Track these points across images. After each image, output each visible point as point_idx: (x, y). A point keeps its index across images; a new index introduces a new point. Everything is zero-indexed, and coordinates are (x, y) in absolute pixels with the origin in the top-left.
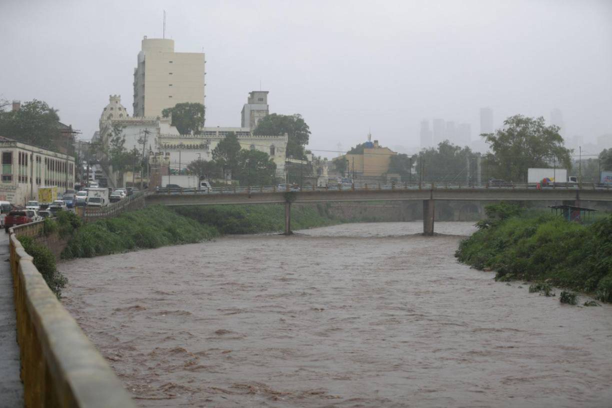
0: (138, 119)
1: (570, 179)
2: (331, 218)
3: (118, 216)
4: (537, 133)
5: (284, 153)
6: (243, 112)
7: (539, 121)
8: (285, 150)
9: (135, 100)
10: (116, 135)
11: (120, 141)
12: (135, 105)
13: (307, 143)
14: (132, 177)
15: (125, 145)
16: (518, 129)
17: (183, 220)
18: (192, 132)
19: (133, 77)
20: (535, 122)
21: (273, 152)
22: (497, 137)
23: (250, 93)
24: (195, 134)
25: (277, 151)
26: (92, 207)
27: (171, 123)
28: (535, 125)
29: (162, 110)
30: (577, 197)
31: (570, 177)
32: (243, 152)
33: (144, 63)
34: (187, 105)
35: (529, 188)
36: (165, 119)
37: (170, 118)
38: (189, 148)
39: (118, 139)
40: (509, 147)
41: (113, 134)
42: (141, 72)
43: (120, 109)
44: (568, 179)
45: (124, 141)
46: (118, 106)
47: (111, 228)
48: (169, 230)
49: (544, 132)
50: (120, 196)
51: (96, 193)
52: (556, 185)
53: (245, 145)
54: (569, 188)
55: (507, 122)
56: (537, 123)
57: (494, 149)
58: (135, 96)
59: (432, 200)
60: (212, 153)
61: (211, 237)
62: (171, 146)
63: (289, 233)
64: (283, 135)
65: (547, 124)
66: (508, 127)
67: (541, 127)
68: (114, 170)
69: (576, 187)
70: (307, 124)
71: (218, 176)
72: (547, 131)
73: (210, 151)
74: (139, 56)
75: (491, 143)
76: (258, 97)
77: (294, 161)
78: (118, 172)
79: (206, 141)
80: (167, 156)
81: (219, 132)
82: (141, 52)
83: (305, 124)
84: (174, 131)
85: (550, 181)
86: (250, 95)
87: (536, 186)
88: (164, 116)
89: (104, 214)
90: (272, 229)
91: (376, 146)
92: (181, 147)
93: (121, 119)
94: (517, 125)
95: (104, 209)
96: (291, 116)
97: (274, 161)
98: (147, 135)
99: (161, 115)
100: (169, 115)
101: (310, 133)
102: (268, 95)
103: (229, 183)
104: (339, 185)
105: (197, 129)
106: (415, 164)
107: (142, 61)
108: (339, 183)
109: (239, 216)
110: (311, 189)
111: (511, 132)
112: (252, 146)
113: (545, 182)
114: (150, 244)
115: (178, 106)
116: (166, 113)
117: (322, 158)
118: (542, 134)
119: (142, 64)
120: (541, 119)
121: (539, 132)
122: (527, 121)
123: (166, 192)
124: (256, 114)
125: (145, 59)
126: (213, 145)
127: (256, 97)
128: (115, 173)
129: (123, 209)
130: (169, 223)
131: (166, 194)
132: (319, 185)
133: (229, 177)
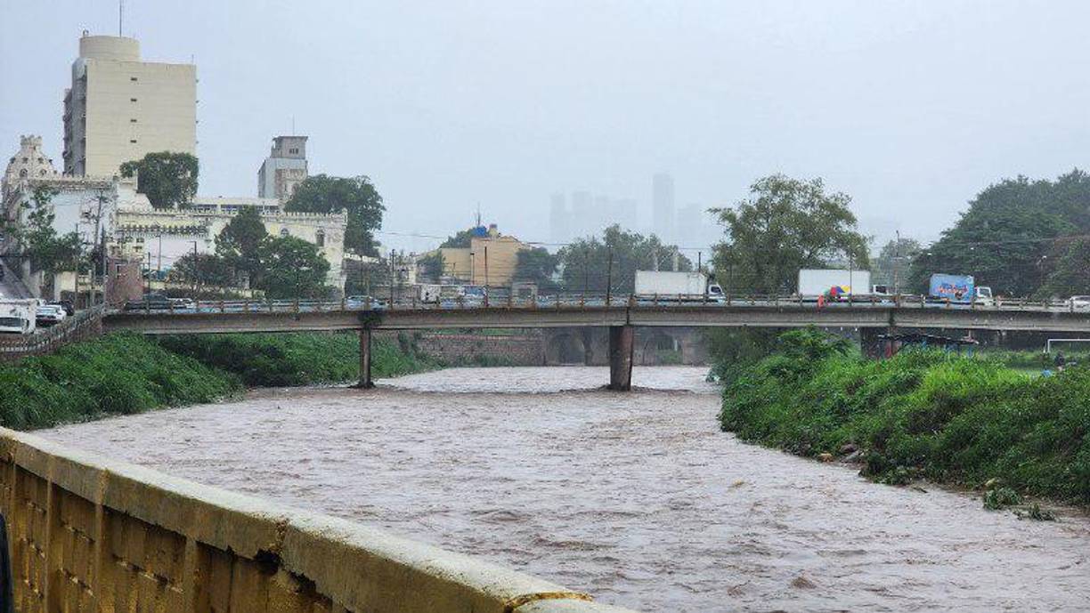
0: (78, 178)
1: (875, 289)
2: (422, 357)
3: (57, 352)
4: (809, 208)
5: (341, 244)
6: (262, 172)
7: (813, 185)
8: (342, 239)
9: (66, 147)
10: (39, 206)
11: (45, 216)
12: (67, 156)
13: (379, 227)
14: (74, 281)
15: (54, 225)
16: (776, 200)
17: (173, 359)
18: (176, 205)
19: (63, 105)
20: (806, 187)
21: (321, 242)
22: (739, 215)
23: (274, 139)
24: (182, 207)
25: (329, 241)
26: (8, 335)
27: (137, 188)
28: (806, 192)
29: (121, 164)
30: (891, 321)
31: (875, 286)
32: (271, 240)
33: (84, 79)
34: (166, 155)
35: (805, 304)
36: (127, 179)
37: (135, 179)
38: (173, 232)
39: (41, 213)
40: (760, 233)
41: (32, 203)
42: (78, 96)
43: (40, 160)
44: (872, 290)
45: (51, 218)
46: (37, 155)
47: (51, 375)
48: (158, 379)
49: (821, 206)
50: (55, 315)
51: (12, 308)
52: (853, 299)
53: (273, 229)
54: (877, 304)
55: (756, 188)
56: (810, 191)
57: (733, 235)
58: (67, 139)
59: (628, 325)
60: (216, 242)
61: (231, 392)
62: (141, 227)
63: (366, 386)
64: (338, 211)
65: (828, 193)
66: (757, 196)
67: (818, 197)
68: (33, 271)
69: (885, 303)
70: (379, 194)
71: (226, 282)
72: (826, 205)
73: (212, 237)
74: (74, 67)
75: (728, 224)
76: (288, 146)
77: (356, 258)
78: (44, 273)
79: (204, 219)
80: (140, 244)
81: (222, 206)
82: (78, 59)
83: (376, 193)
84: (143, 202)
85: (843, 292)
86: (274, 142)
87: (816, 301)
88: (124, 176)
89: (30, 348)
90: (332, 377)
91: (493, 233)
92: (157, 230)
93: (44, 178)
94: (775, 193)
95: (30, 340)
96: (351, 180)
97: (325, 257)
98: (104, 205)
99: (119, 174)
100: (134, 172)
101: (384, 208)
102: (308, 144)
103: (248, 294)
104: (460, 299)
105: (185, 199)
106: (561, 267)
107: (80, 76)
108: (460, 293)
109: (274, 353)
110: (408, 305)
111: (762, 205)
112: (284, 231)
113: (835, 294)
114: (124, 405)
115: (150, 157)
116: (127, 170)
117: (406, 254)
118: (818, 208)
119: (81, 81)
120: (818, 182)
121: (813, 206)
122: (792, 187)
123: (141, 308)
124: (288, 175)
125: (86, 71)
126: (216, 228)
127: (286, 145)
128: (37, 276)
129: (65, 339)
130: (152, 365)
131: (143, 312)
132: (423, 298)
133: (247, 285)
